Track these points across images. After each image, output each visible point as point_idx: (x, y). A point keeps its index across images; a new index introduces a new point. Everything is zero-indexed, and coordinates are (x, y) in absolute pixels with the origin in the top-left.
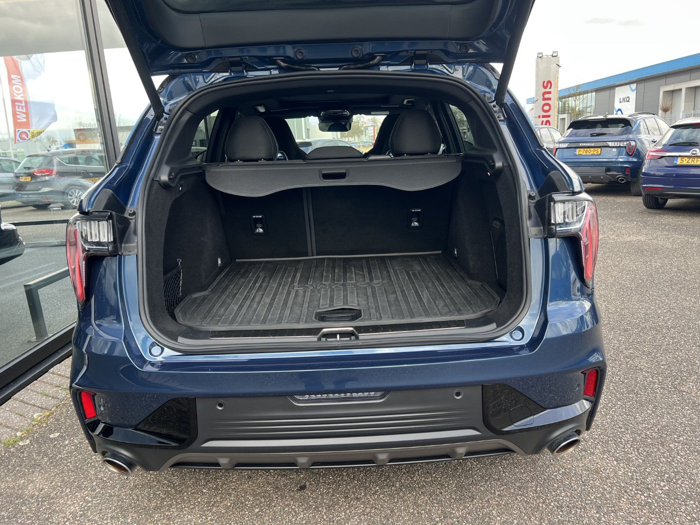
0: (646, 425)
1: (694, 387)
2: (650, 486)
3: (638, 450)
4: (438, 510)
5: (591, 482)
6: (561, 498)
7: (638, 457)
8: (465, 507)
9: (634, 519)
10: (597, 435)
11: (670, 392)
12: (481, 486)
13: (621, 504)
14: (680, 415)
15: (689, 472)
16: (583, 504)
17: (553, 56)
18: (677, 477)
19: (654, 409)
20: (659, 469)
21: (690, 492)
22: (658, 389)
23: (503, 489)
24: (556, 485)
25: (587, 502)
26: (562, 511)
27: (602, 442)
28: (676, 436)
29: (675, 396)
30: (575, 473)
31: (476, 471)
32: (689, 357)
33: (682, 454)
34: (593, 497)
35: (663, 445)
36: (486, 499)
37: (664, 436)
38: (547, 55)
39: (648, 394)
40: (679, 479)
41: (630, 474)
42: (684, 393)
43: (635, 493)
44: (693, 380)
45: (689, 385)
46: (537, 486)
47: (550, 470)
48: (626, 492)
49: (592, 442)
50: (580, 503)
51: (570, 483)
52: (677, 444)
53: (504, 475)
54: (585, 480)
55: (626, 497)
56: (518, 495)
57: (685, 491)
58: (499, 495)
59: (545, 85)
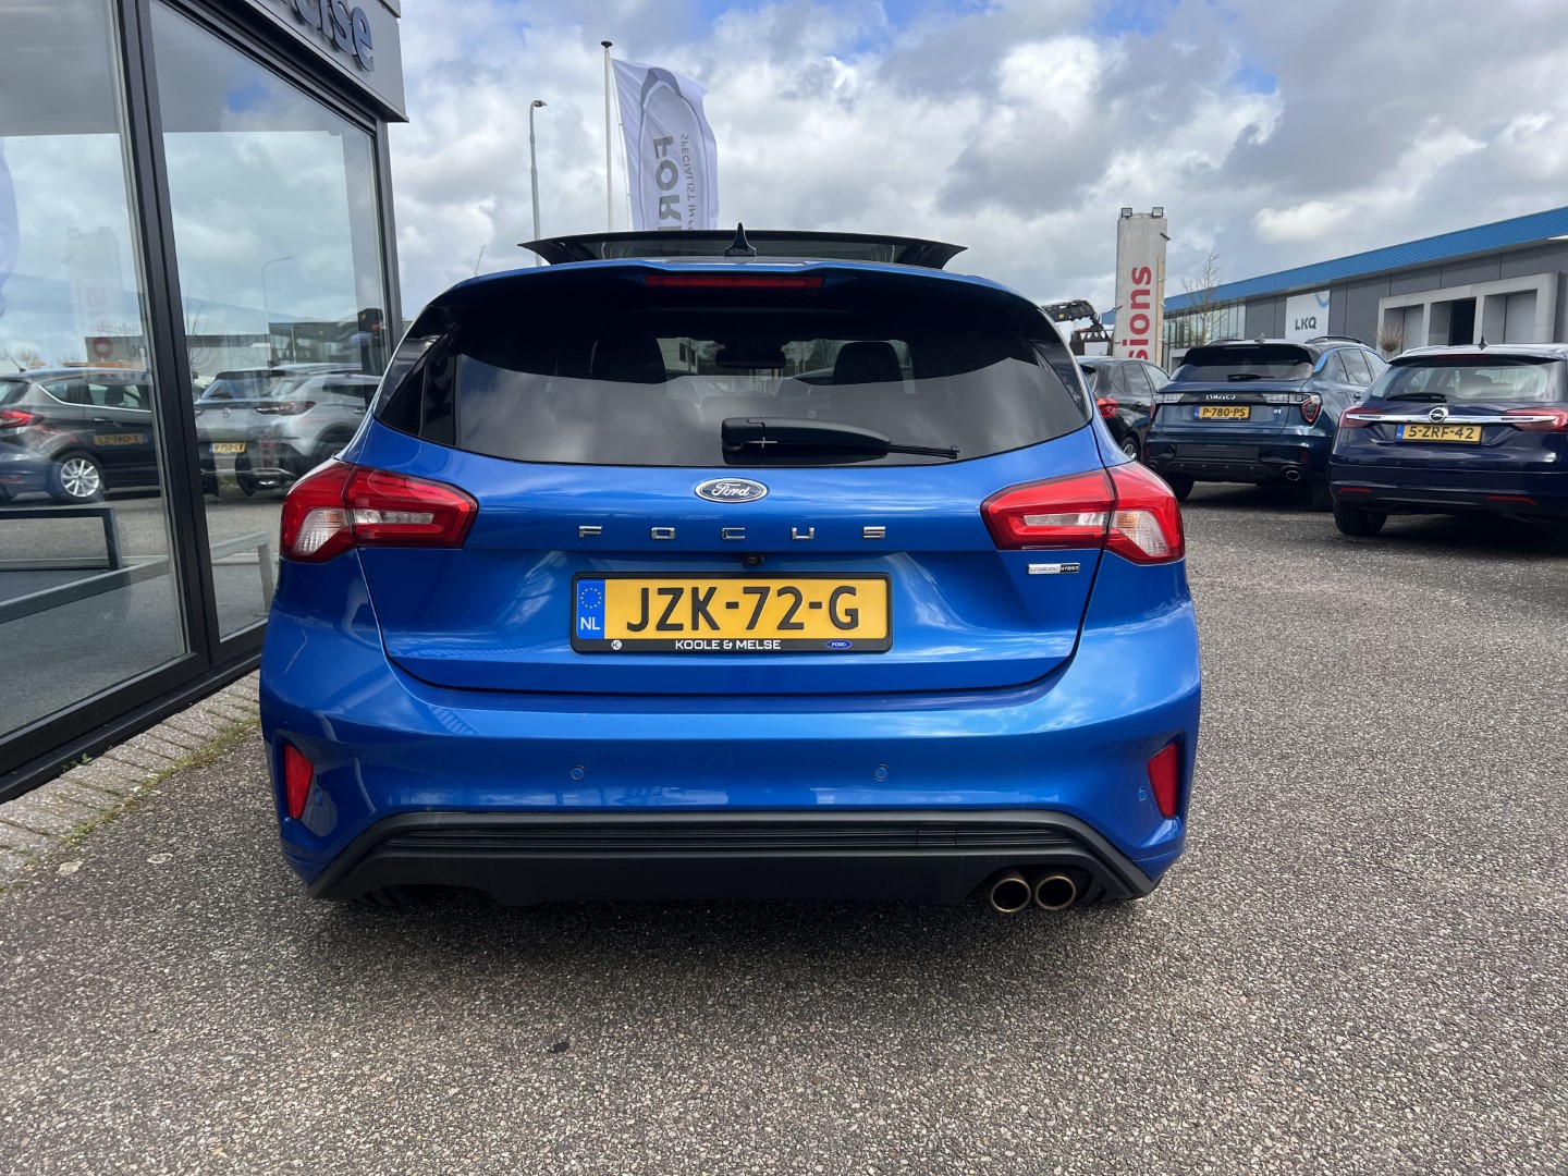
0: (1314, 931)
2: (1313, 1043)
3: (1293, 976)
4: (860, 1088)
5: (1191, 1034)
6: (1125, 1064)
7: (1292, 989)
8: (918, 1083)
9: (1275, 1105)
10: (1209, 948)
11: (1368, 871)
12: (956, 1043)
13: (1249, 1076)
15: (1398, 1018)
16: (1171, 1076)
17: (1153, 216)
18: (1372, 1027)
19: (1332, 902)
20: (1334, 1012)
21: (1396, 1054)
23: (1003, 1049)
24: (1115, 1041)
25: (1179, 1071)
26: (1125, 1089)
27: (1219, 961)
28: (1373, 952)
29: (1377, 878)
30: (1158, 1019)
31: (947, 1014)
32: (1411, 807)
33: (1384, 984)
34: (1191, 1063)
35: (1345, 967)
36: (965, 1067)
37: (1350, 950)
38: (1141, 214)
39: (1321, 873)
40: (1374, 1031)
41: (1274, 1021)
43: (1280, 1056)
45: (1408, 858)
46: (1074, 1043)
47: (1105, 1013)
48: (1262, 1053)
49: (1197, 961)
50: (1163, 1073)
51: (1146, 1036)
52: (1374, 966)
53: (1007, 1022)
54: (1177, 1032)
55: (1261, 1063)
56: (1033, 1059)
57: (1388, 1053)
58: (992, 1059)
59: (1137, 276)
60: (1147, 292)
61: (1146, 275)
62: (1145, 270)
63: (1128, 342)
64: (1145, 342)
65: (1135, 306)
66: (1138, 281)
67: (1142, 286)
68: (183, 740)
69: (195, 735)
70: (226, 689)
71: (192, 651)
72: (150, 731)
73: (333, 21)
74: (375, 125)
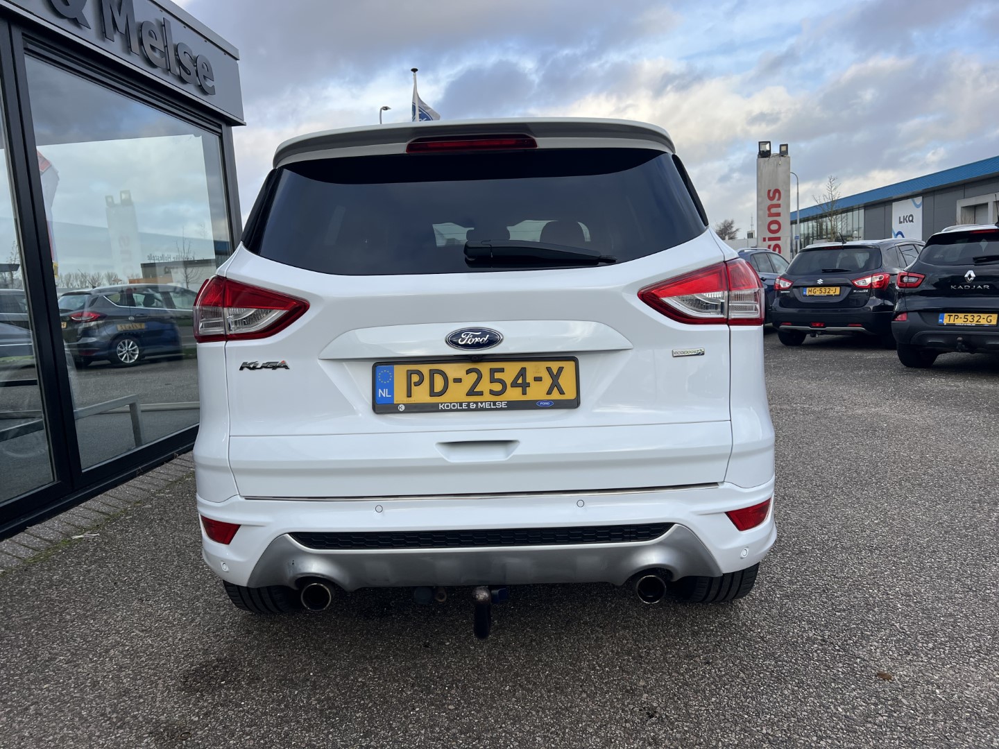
0: (773, 717)
1: (878, 650)
11: (835, 658)
14: (836, 699)
17: (781, 156)
19: (796, 688)
22: (816, 651)
29: (841, 665)
32: (889, 599)
39: (796, 660)
42: (858, 660)
44: (881, 638)
45: (871, 646)
59: (771, 195)
60: (778, 206)
61: (777, 195)
62: (777, 191)
63: (767, 239)
64: (779, 239)
65: (771, 215)
66: (771, 199)
67: (775, 202)
68: (35, 543)
69: (46, 540)
70: (82, 505)
71: (58, 480)
72: (13, 538)
73: (179, 63)
74: (221, 129)
